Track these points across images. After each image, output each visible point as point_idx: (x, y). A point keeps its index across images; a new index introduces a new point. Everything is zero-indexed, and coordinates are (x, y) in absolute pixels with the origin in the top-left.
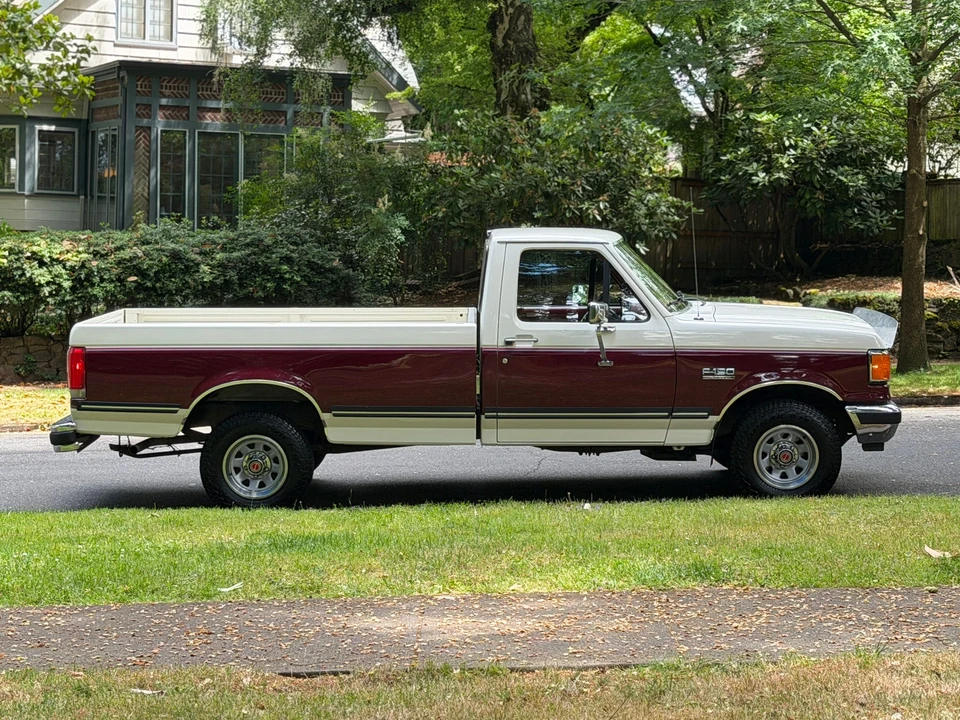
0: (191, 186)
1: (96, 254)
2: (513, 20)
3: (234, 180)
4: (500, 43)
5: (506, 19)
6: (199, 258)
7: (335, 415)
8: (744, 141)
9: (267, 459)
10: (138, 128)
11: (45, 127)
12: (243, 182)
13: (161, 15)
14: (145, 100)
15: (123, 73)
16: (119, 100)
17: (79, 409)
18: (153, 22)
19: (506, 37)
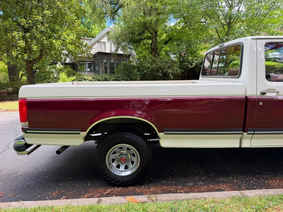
0: (108, 70)
1: (93, 78)
2: (154, 44)
3: (114, 69)
4: (152, 47)
5: (153, 43)
6: (109, 79)
7: (166, 134)
8: (187, 62)
9: (129, 155)
10: (101, 62)
11: (88, 62)
12: (115, 69)
13: (104, 47)
14: (101, 58)
15: (98, 54)
16: (98, 58)
17: (26, 133)
18: (103, 48)
19: (153, 46)
